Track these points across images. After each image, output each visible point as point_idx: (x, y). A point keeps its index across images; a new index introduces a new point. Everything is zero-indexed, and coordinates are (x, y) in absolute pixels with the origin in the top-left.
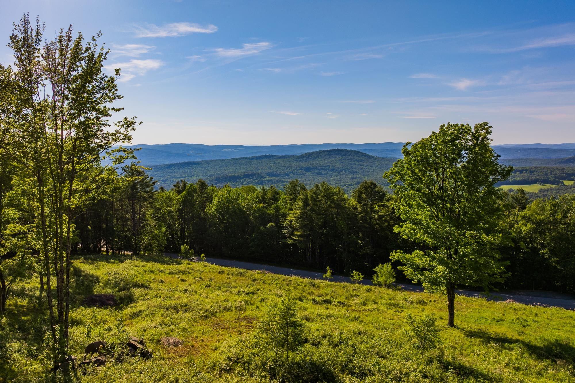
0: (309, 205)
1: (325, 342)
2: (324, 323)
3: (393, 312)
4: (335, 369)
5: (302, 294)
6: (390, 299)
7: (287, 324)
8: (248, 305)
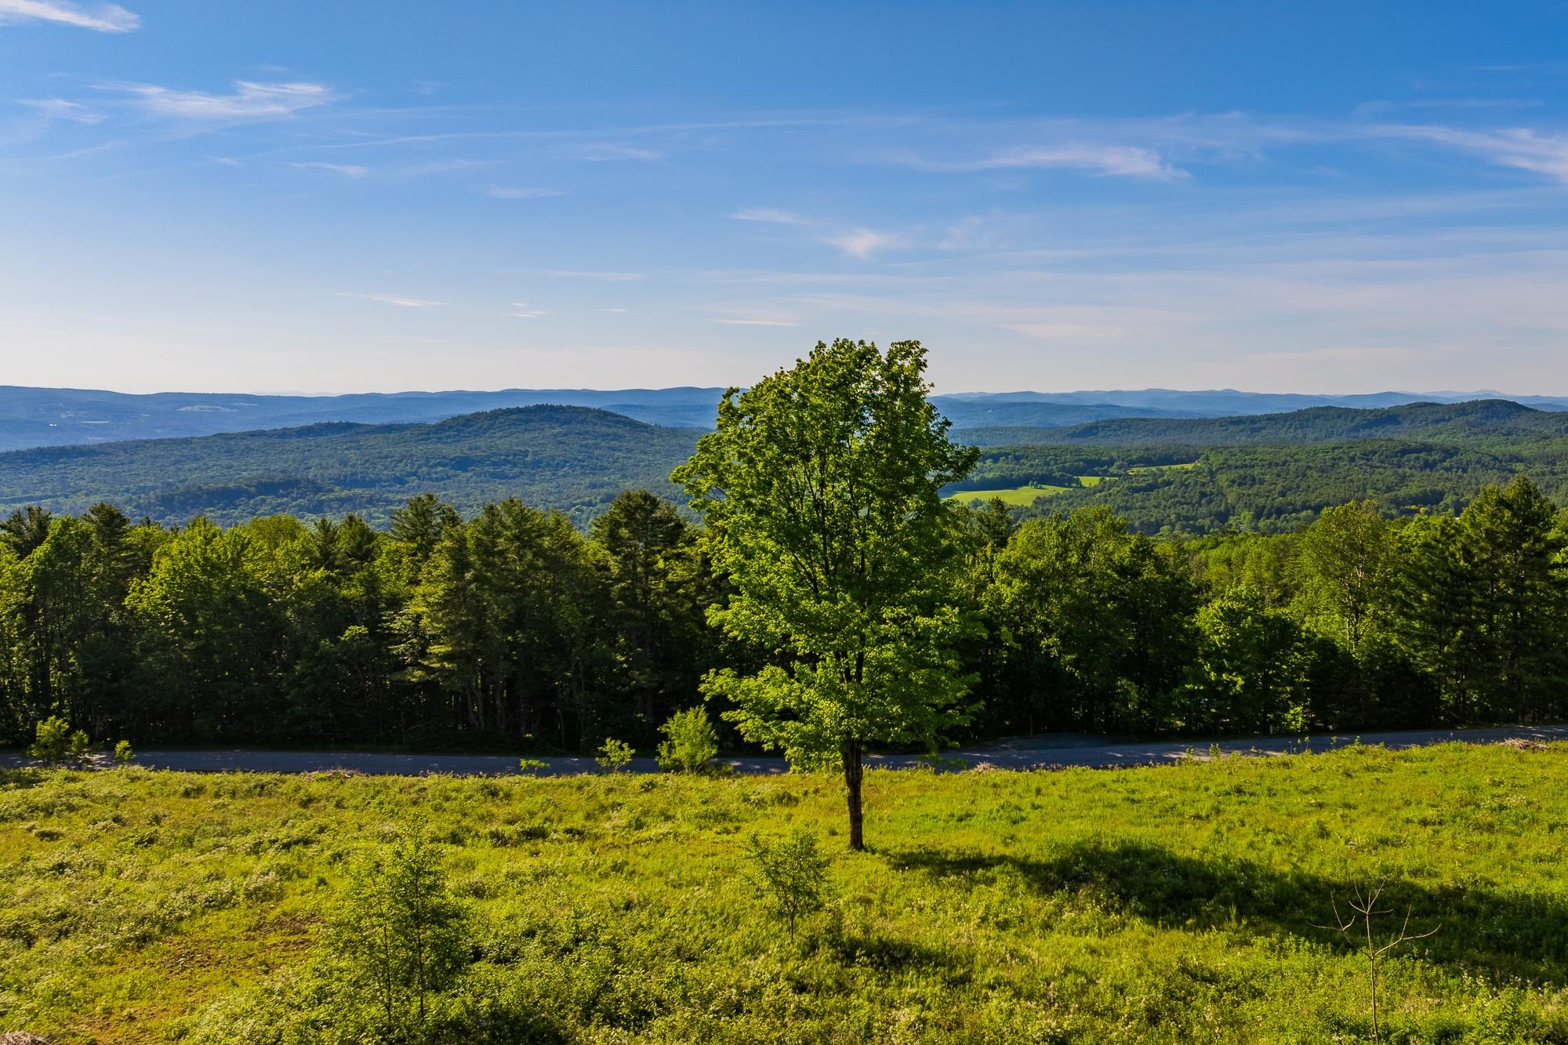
0: (467, 566)
1: (533, 947)
2: (527, 896)
3: (714, 835)
4: (564, 1017)
5: (459, 822)
6: (705, 803)
7: (415, 917)
8: (289, 879)
